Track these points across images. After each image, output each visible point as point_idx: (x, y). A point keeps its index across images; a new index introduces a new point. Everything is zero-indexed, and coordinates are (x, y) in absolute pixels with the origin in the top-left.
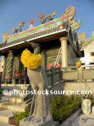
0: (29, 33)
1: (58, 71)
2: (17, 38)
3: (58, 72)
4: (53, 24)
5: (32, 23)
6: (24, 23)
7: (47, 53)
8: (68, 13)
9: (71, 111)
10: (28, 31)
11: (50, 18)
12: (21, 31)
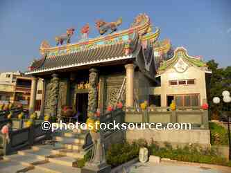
0: (81, 47)
1: (119, 111)
2: (63, 52)
3: (119, 114)
4: (117, 39)
5: (86, 32)
6: (73, 30)
7: (108, 80)
8: (139, 23)
9: (126, 158)
10: (81, 44)
11: (114, 28)
12: (68, 42)
